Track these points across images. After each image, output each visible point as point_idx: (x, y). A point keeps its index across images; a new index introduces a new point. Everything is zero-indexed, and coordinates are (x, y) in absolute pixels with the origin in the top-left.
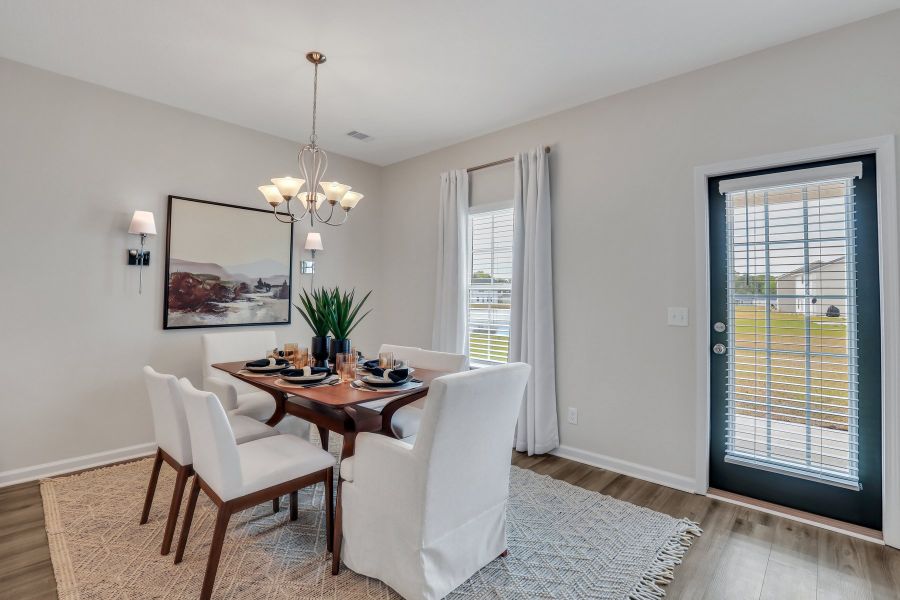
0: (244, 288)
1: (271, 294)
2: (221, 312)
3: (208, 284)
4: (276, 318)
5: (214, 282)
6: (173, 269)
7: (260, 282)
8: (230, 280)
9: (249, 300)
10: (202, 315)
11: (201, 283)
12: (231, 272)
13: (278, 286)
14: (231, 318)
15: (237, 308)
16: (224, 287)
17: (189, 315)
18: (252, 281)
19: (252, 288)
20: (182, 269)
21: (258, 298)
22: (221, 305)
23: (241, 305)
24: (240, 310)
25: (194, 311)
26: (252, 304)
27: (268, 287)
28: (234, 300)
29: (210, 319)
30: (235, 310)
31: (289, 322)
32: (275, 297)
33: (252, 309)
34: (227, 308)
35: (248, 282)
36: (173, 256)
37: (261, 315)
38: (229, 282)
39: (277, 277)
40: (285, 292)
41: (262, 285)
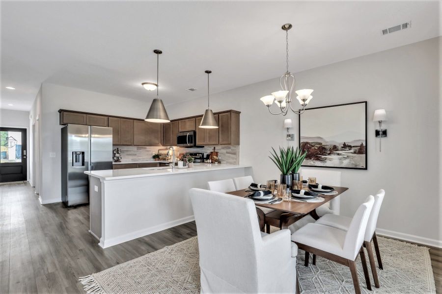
0: (335, 148)
1: (352, 151)
2: (323, 160)
3: (317, 147)
4: (356, 166)
5: (319, 146)
6: (301, 141)
7: (344, 144)
8: (327, 144)
9: (338, 154)
10: (314, 161)
11: (313, 146)
12: (327, 140)
13: (357, 146)
14: (328, 164)
15: (332, 159)
16: (325, 148)
17: (309, 161)
18: (340, 144)
19: (340, 148)
20: (305, 141)
21: (343, 154)
22: (323, 157)
23: (332, 156)
24: (333, 160)
25: (311, 159)
26: (341, 156)
27: (350, 147)
28: (329, 154)
29: (318, 163)
30: (330, 160)
31: (366, 169)
32: (355, 153)
33: (340, 159)
34: (326, 159)
35: (337, 145)
36: (301, 135)
37: (345, 163)
38: (326, 145)
39: (356, 141)
40: (363, 150)
41: (345, 146)
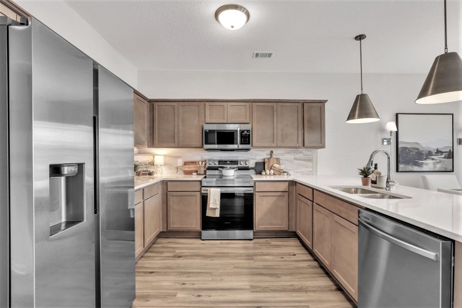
0: (430, 153)
1: (443, 156)
2: (420, 165)
3: (414, 152)
4: (446, 169)
5: (416, 151)
6: (400, 146)
7: (437, 150)
8: (424, 149)
9: (433, 159)
10: (413, 166)
11: (411, 151)
12: (424, 146)
13: (447, 152)
14: (425, 168)
15: (427, 163)
16: (421, 153)
17: (407, 166)
18: (434, 150)
19: (434, 153)
20: (404, 146)
21: (437, 158)
22: (420, 162)
23: (429, 161)
24: (429, 164)
25: (409, 164)
26: (434, 161)
27: (442, 153)
28: (425, 159)
29: (416, 168)
30: (427, 164)
31: (453, 171)
32: (445, 158)
33: (434, 164)
34: (422, 163)
35: (432, 151)
36: (400, 140)
37: (438, 167)
38: (422, 151)
39: (446, 147)
40: (451, 155)
41: (439, 152)
